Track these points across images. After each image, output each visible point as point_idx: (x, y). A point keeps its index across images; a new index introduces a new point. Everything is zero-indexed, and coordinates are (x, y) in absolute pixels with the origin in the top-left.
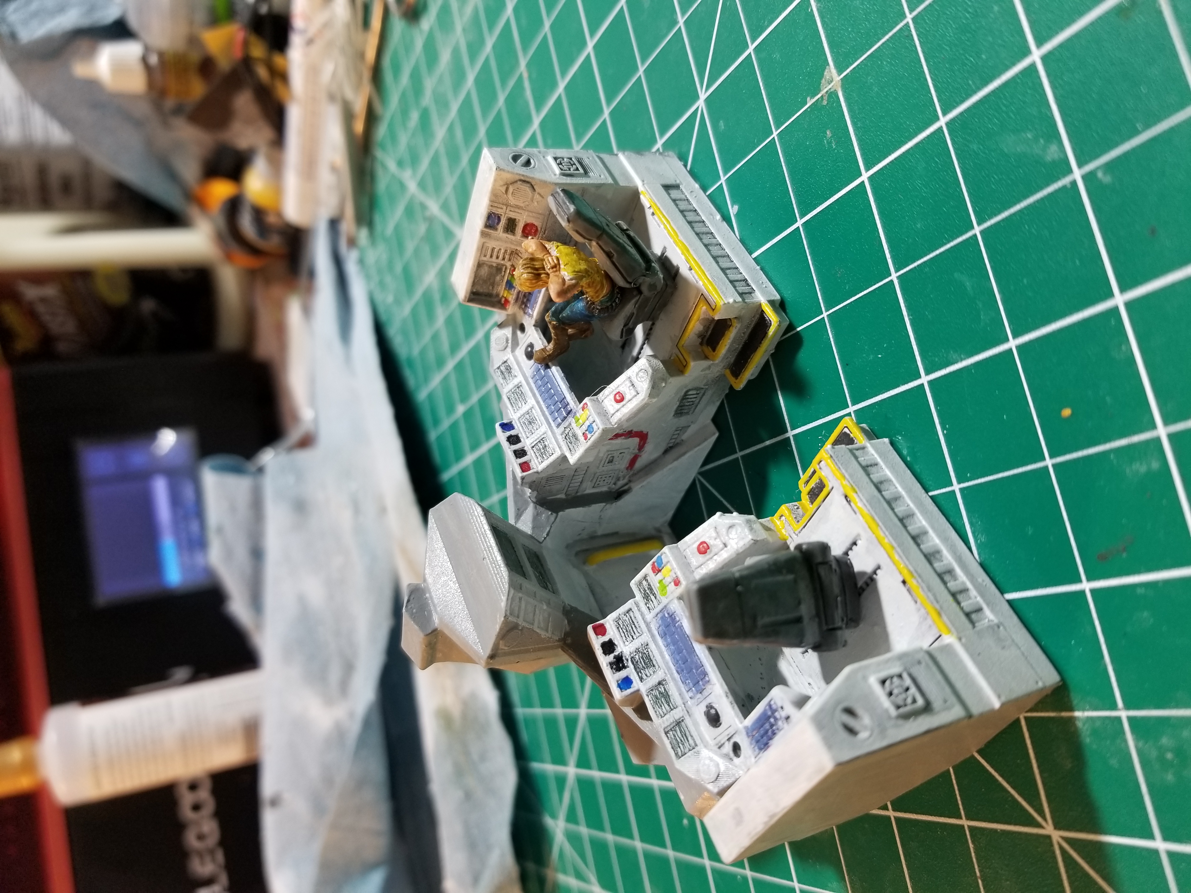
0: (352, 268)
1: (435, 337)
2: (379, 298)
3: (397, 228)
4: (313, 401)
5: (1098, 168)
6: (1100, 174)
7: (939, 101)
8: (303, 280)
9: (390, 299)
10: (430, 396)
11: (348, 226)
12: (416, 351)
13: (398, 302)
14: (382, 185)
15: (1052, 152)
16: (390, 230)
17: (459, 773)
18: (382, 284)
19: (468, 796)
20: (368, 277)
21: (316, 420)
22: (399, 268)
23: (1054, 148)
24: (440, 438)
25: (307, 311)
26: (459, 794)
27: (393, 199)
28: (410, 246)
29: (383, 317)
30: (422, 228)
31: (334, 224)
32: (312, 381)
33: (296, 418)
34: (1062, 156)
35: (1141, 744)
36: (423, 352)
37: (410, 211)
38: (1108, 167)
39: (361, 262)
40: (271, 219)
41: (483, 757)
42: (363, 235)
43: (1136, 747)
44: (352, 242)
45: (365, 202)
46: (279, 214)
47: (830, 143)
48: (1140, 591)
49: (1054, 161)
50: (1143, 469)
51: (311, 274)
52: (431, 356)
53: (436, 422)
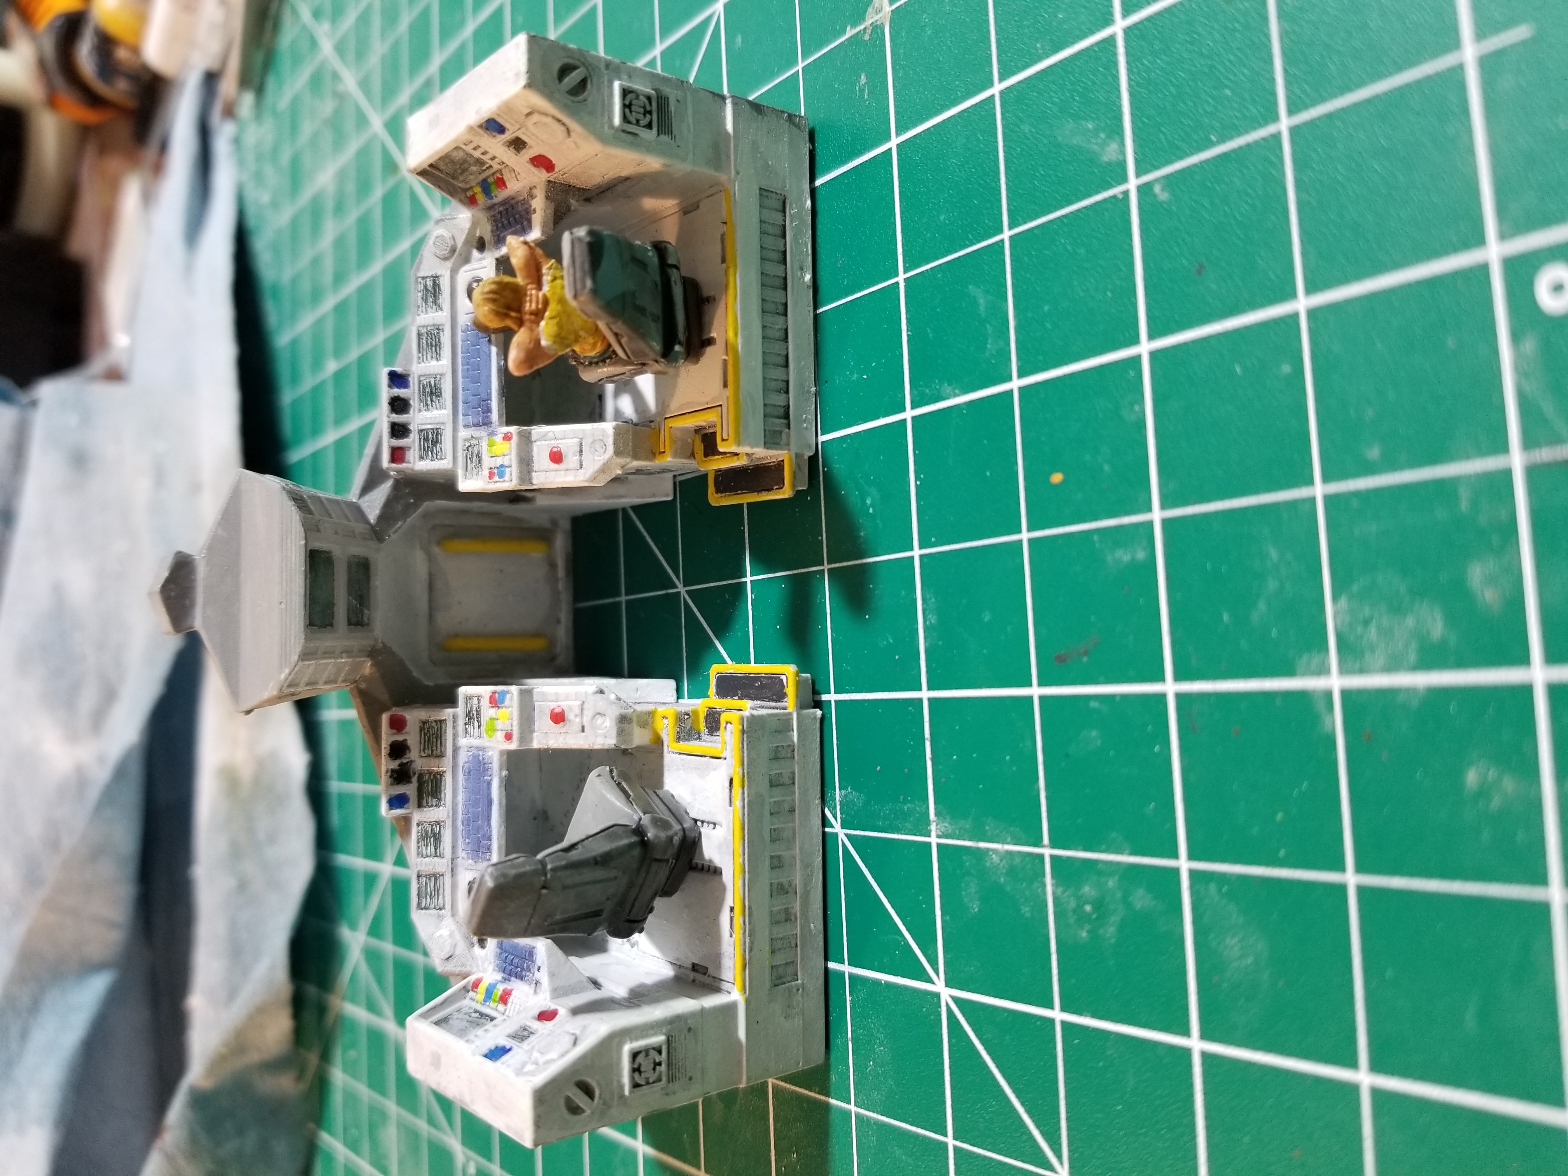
0: (222, 146)
1: (316, 262)
2: (250, 193)
3: (295, 102)
4: (131, 324)
5: (1157, 180)
6: (1157, 189)
7: (999, 61)
8: (150, 152)
10: (294, 343)
11: (228, 86)
12: (286, 276)
14: (287, 37)
15: (1110, 153)
16: (284, 102)
17: (236, 854)
18: (259, 177)
19: (242, 885)
20: (241, 163)
21: (131, 350)
22: (285, 157)
23: (1114, 146)
24: (295, 403)
25: (148, 198)
26: (229, 883)
27: (297, 60)
28: (307, 128)
29: (252, 222)
30: (328, 107)
31: (211, 79)
32: (136, 297)
33: (104, 342)
34: (1121, 158)
35: (1059, 891)
36: (295, 281)
37: (316, 82)
38: (1169, 181)
39: (237, 141)
40: (122, 54)
41: (273, 838)
42: (248, 100)
43: (1054, 893)
44: (229, 112)
45: (259, 57)
46: (136, 50)
47: (862, 91)
48: (1093, 704)
49: (1109, 164)
50: (1126, 558)
51: (164, 147)
52: (306, 286)
53: (295, 379)
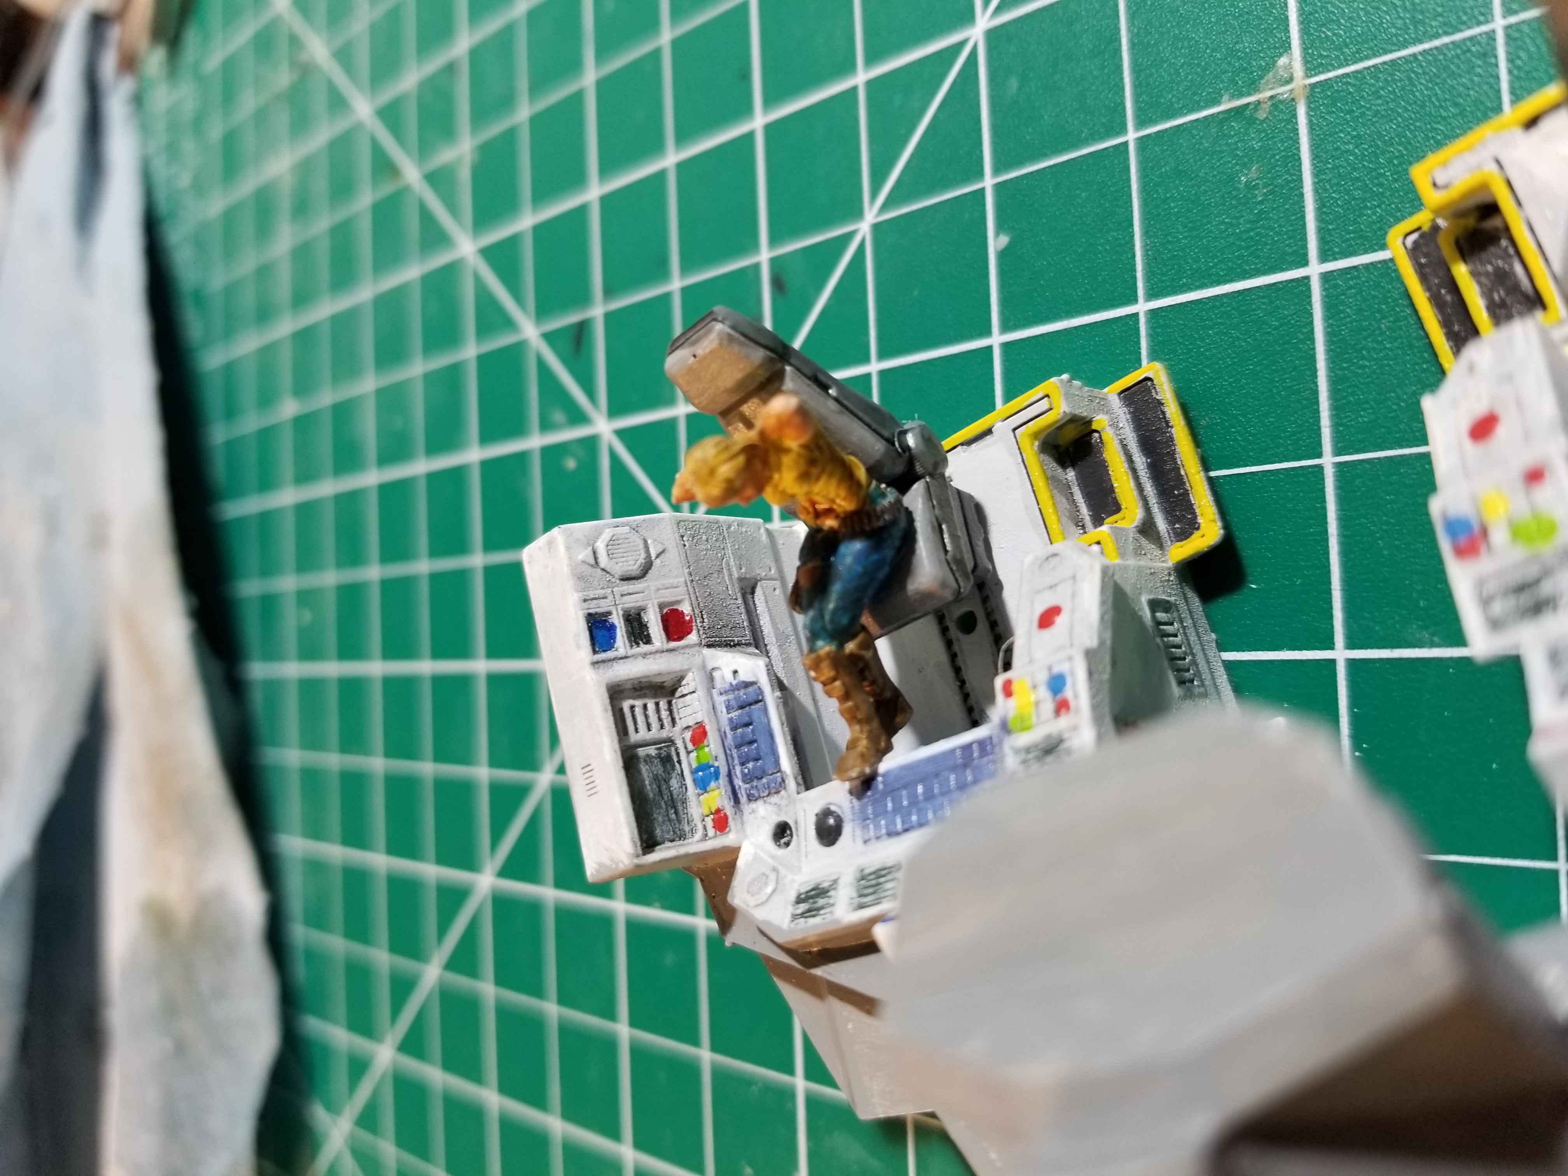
1: (264, 272)
2: (161, 172)
9: (185, 180)
10: (229, 368)
12: (217, 283)
13: (199, 188)
16: (213, 62)
22: (215, 131)
27: (233, 12)
28: (249, 102)
30: (284, 78)
31: (101, 22)
36: (230, 290)
37: (264, 43)
42: (156, 58)
44: (128, 64)
52: (248, 299)
